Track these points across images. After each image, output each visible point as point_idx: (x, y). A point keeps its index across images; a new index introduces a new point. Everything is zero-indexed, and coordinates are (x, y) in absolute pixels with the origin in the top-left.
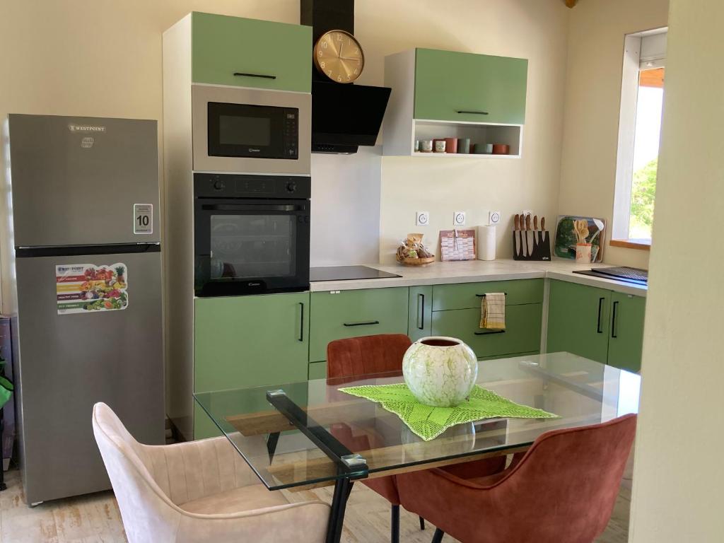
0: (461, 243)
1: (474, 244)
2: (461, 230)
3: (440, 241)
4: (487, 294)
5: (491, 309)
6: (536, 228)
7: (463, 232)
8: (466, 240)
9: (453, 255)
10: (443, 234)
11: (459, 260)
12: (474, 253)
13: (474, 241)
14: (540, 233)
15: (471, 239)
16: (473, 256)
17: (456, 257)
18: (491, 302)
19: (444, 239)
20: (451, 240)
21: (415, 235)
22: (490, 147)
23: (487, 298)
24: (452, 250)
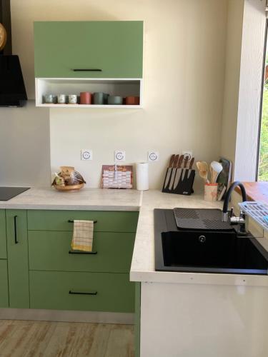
0: (120, 175)
1: (132, 177)
2: (120, 165)
3: (103, 173)
4: (75, 221)
5: (77, 234)
6: (185, 167)
7: (123, 167)
8: (124, 173)
9: (112, 184)
10: (105, 168)
11: (117, 188)
12: (131, 183)
13: (131, 174)
14: (187, 171)
15: (130, 172)
16: (131, 186)
17: (116, 186)
18: (78, 228)
19: (106, 172)
20: (112, 173)
21: (68, 167)
22: (118, 99)
23: (75, 224)
24: (111, 180)
